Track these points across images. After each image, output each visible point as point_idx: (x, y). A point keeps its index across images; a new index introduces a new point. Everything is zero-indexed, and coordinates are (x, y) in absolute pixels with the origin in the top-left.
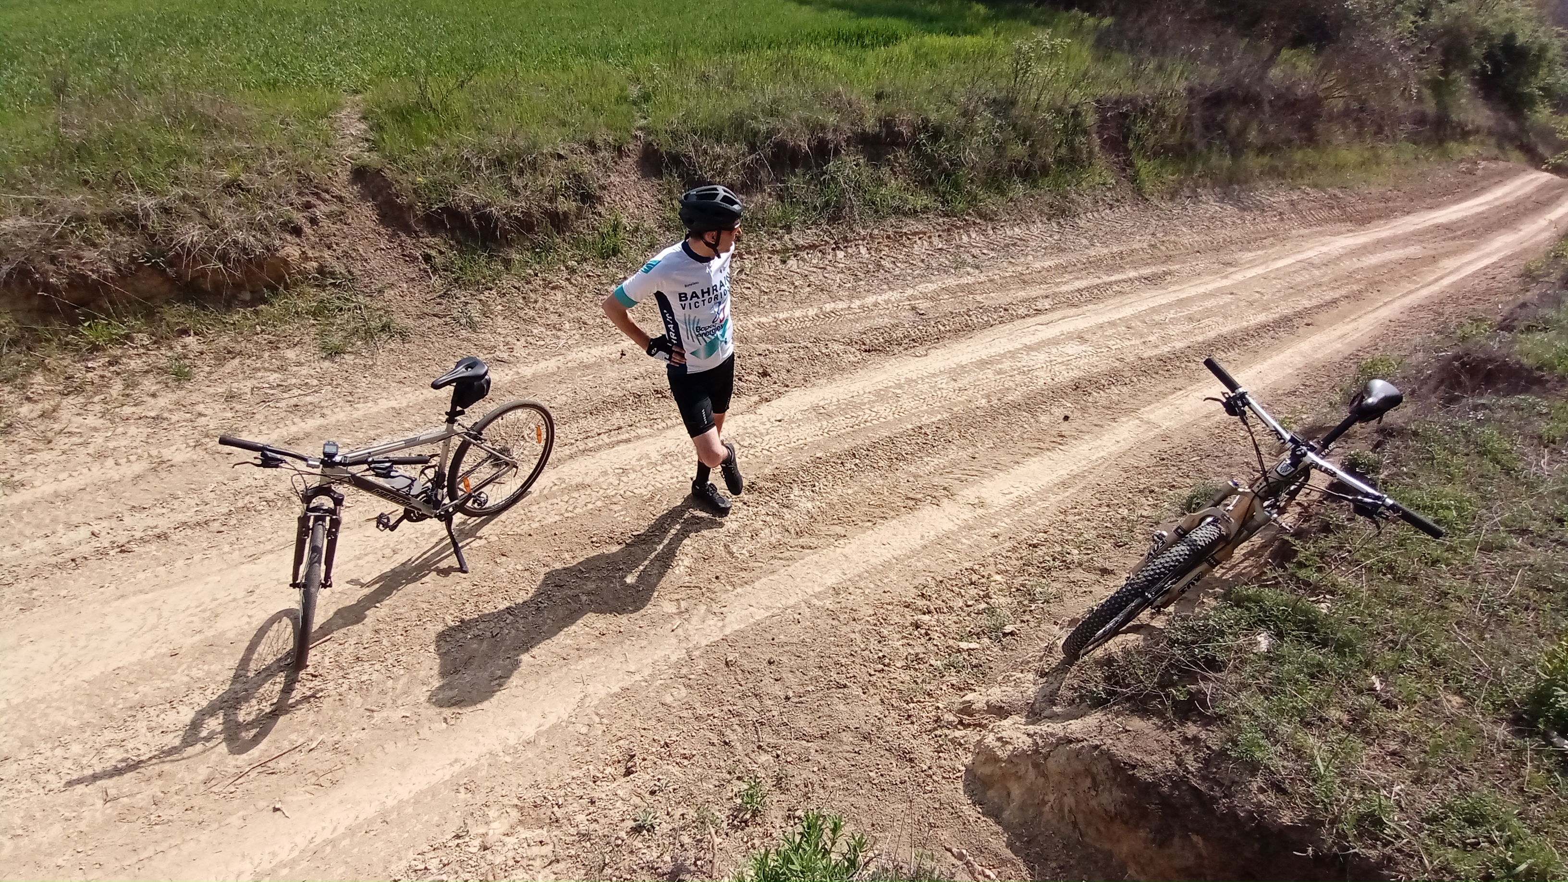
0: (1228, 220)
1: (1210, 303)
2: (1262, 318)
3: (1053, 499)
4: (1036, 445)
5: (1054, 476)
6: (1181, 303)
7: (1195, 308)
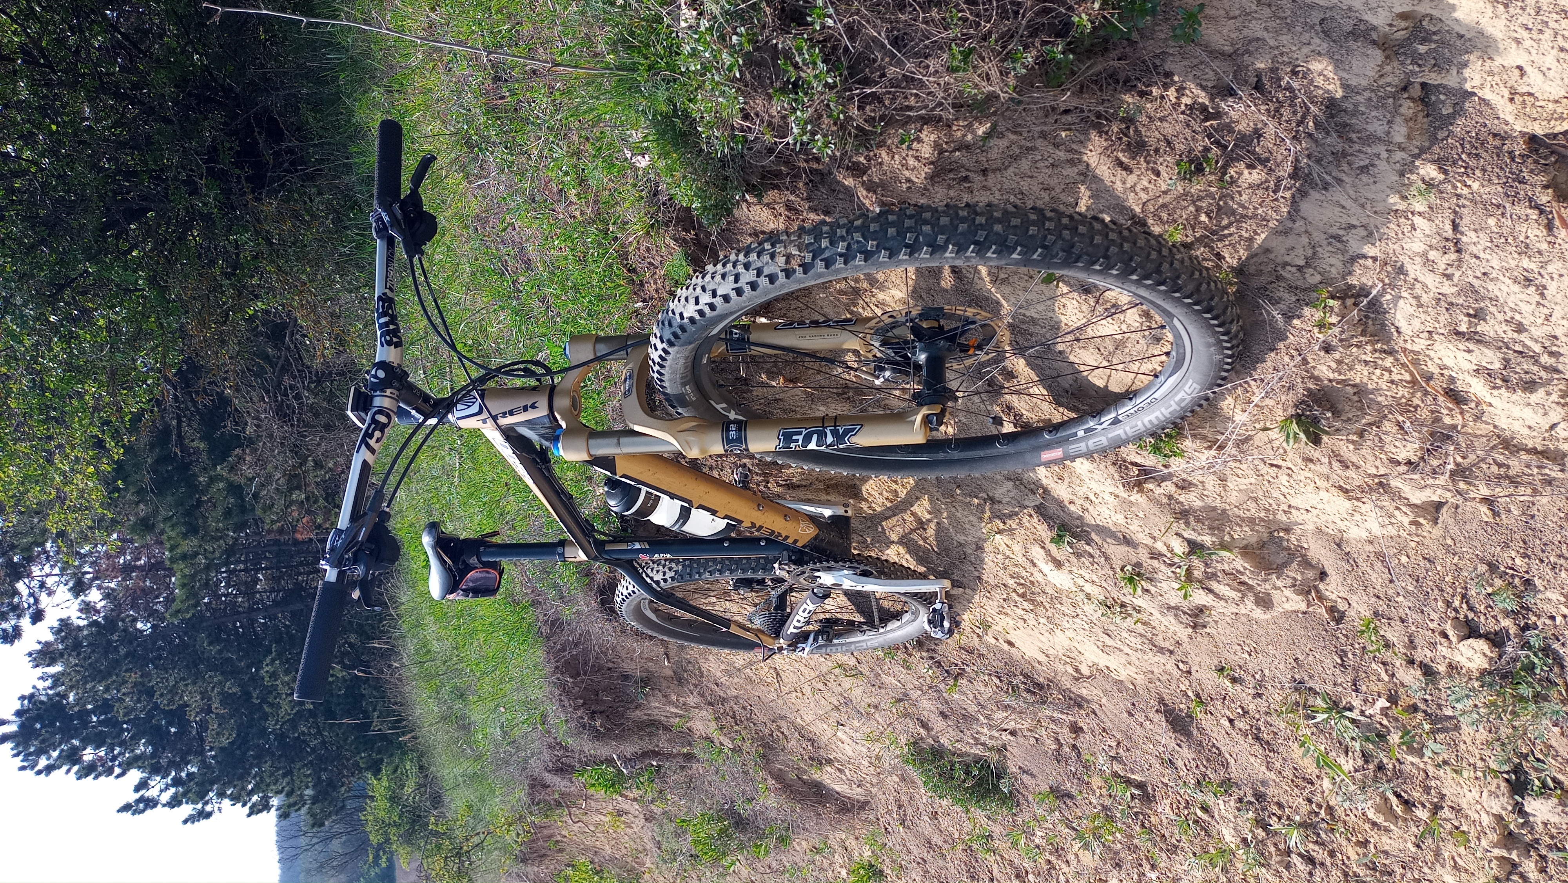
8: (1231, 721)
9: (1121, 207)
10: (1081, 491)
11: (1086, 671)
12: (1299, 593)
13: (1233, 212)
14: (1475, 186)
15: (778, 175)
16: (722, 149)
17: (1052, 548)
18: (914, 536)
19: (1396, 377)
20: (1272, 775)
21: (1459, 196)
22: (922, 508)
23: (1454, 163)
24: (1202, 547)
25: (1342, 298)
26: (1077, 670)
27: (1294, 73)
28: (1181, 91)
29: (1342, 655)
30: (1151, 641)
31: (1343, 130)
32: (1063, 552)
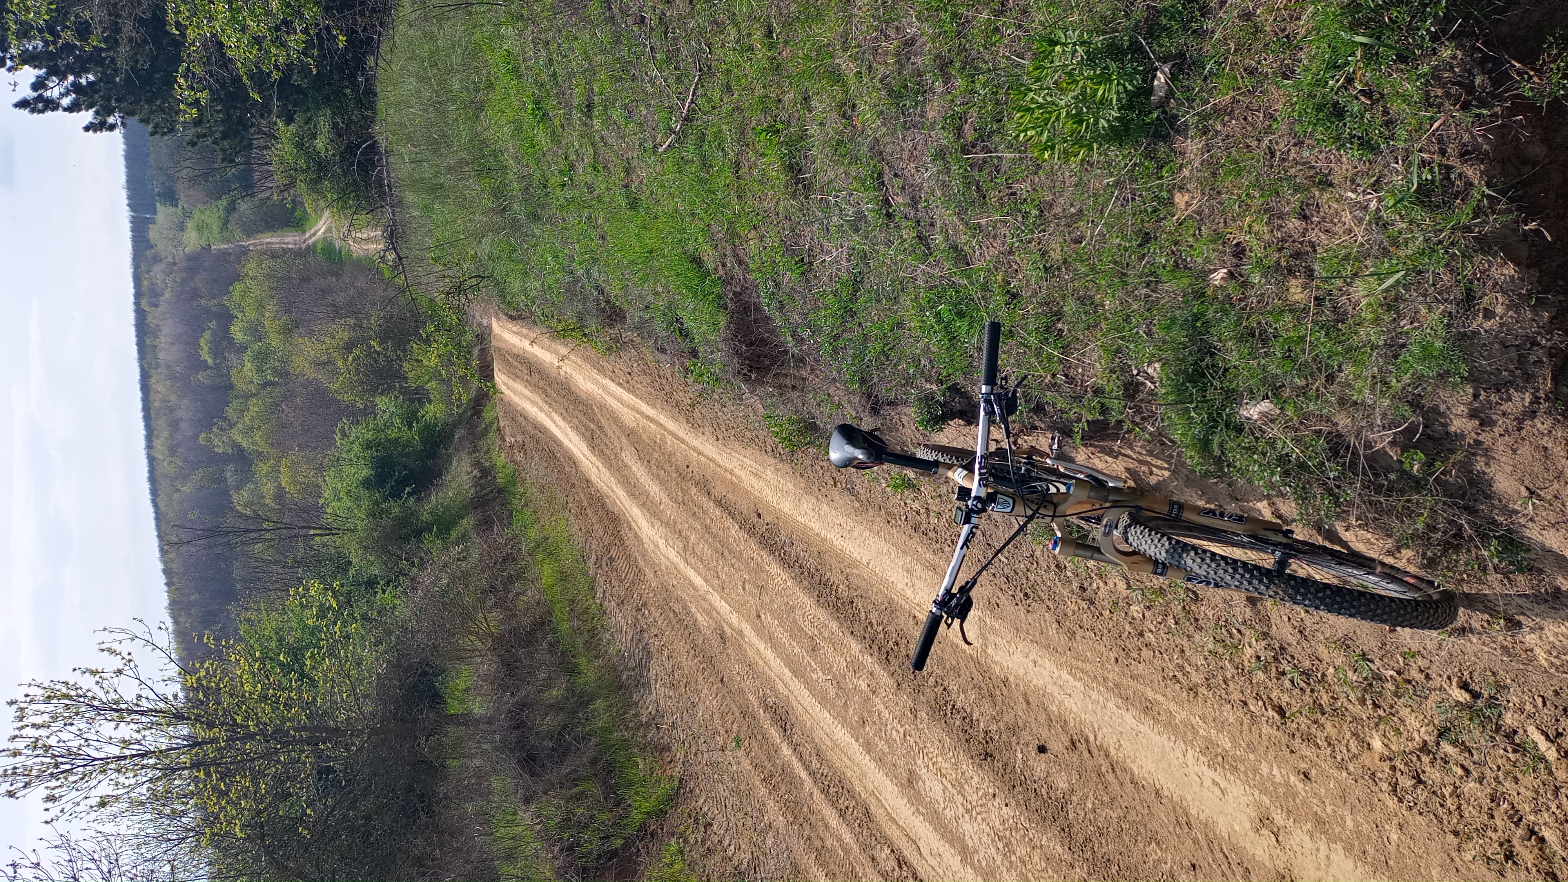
0: (669, 666)
1: (784, 637)
2: (774, 569)
3: (1181, 715)
4: (1110, 777)
5: (1142, 728)
6: (798, 672)
7: (797, 650)
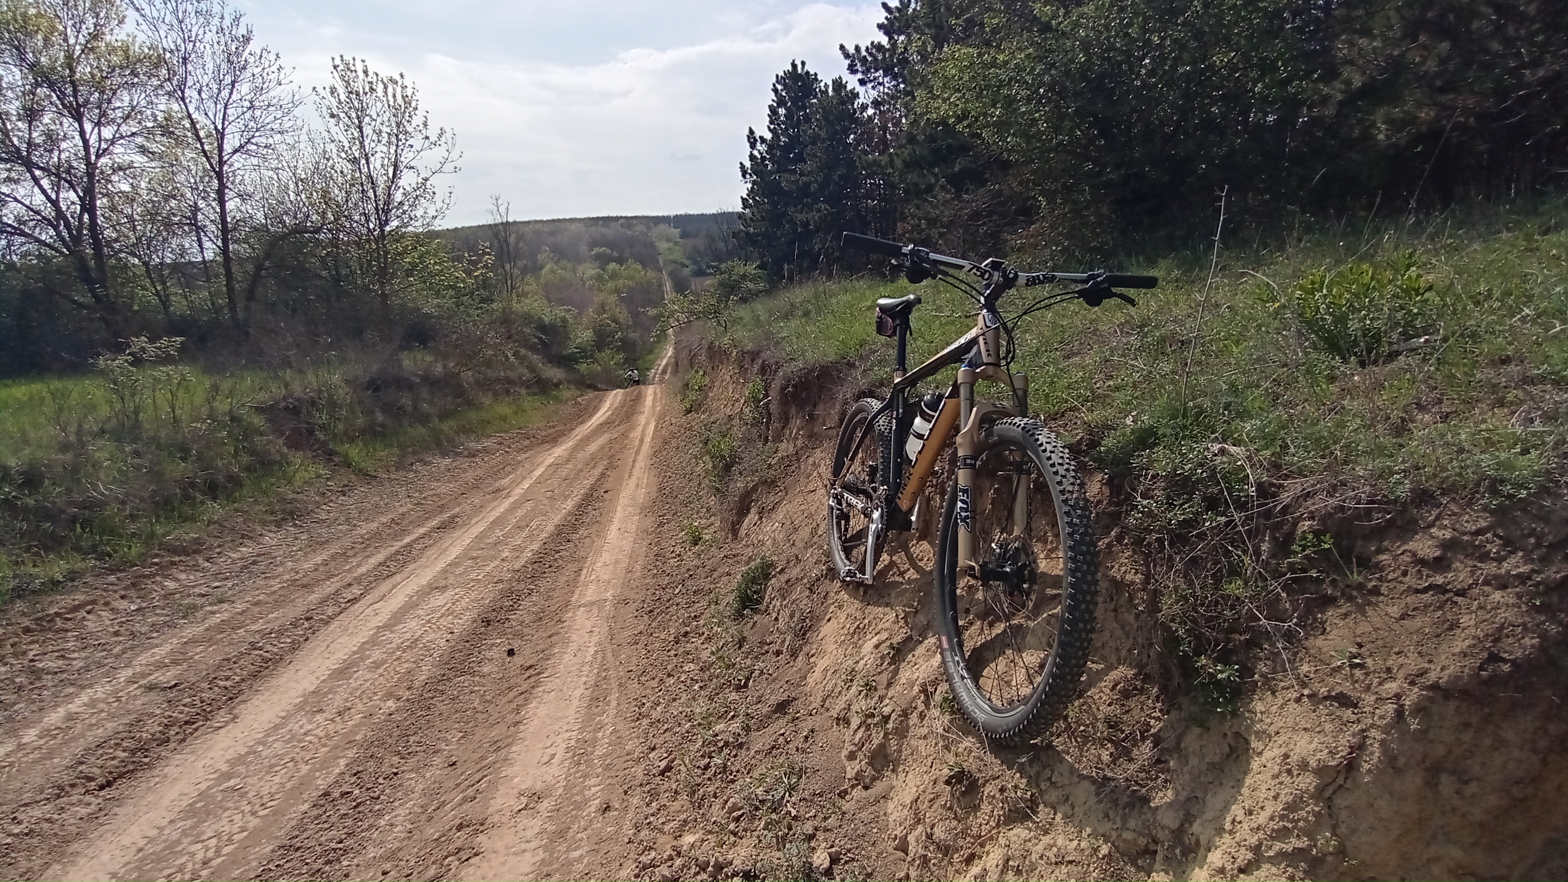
0: (464, 467)
1: (520, 513)
2: (570, 504)
3: (607, 719)
4: (513, 694)
5: (575, 702)
6: (496, 523)
7: (514, 521)
8: (783, 734)
9: (1090, 685)
10: (920, 661)
11: (812, 660)
12: (857, 773)
13: (1085, 745)
14: (1094, 874)
15: (1119, 494)
16: (1135, 462)
17: (888, 643)
18: (895, 570)
19: (983, 827)
20: (752, 753)
21: (1089, 865)
22: (912, 574)
23: (1108, 864)
24: (886, 723)
25: (1031, 800)
26: (813, 655)
27: (1166, 781)
28: (1158, 719)
29: (821, 795)
30: (829, 696)
31: (1131, 805)
32: (884, 649)
